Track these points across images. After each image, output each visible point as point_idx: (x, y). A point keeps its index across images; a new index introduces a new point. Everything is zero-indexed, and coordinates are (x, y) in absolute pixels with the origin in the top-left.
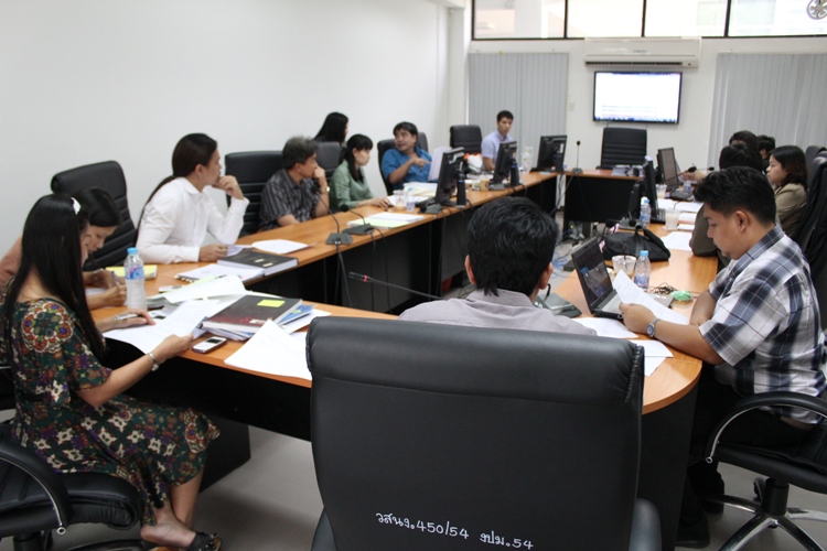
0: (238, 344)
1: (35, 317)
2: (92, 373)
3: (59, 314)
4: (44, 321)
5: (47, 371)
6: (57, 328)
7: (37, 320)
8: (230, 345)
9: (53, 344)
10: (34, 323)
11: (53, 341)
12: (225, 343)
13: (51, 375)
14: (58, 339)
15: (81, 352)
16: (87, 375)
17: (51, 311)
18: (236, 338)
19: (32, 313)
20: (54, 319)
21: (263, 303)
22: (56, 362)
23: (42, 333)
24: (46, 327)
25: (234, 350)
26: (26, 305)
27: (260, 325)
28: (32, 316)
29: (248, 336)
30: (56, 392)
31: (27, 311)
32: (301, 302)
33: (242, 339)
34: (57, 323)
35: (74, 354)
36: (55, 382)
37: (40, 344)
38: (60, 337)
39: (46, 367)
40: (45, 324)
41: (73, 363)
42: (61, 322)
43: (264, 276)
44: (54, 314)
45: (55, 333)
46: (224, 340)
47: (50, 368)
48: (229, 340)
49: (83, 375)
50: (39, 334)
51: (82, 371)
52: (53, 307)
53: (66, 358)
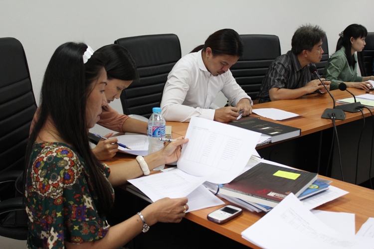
0: (253, 217)
1: (45, 159)
2: (85, 228)
3: (67, 159)
4: (52, 164)
5: (47, 216)
6: (62, 172)
7: (45, 162)
8: (245, 216)
9: (55, 189)
10: (43, 165)
11: (56, 186)
12: (240, 214)
13: (50, 221)
14: (61, 185)
15: (81, 202)
16: (81, 228)
17: (60, 156)
18: (251, 208)
19: (44, 156)
20: (61, 164)
21: (279, 174)
22: (56, 207)
23: (47, 177)
24: (52, 171)
25: (250, 224)
26: (41, 147)
27: (278, 200)
28: (43, 157)
29: (265, 210)
30: (52, 240)
31: (39, 152)
32: (317, 177)
33: (257, 211)
34: (63, 168)
35: (72, 203)
36: (52, 229)
37: (44, 188)
38: (64, 183)
39: (47, 212)
40: (52, 167)
41: (70, 212)
42: (67, 167)
43: (270, 143)
44: (62, 159)
45: (59, 179)
46: (240, 210)
47: (50, 214)
48: (245, 210)
49: (76, 228)
50: (45, 177)
51: (77, 223)
52: (63, 152)
53: (65, 205)
